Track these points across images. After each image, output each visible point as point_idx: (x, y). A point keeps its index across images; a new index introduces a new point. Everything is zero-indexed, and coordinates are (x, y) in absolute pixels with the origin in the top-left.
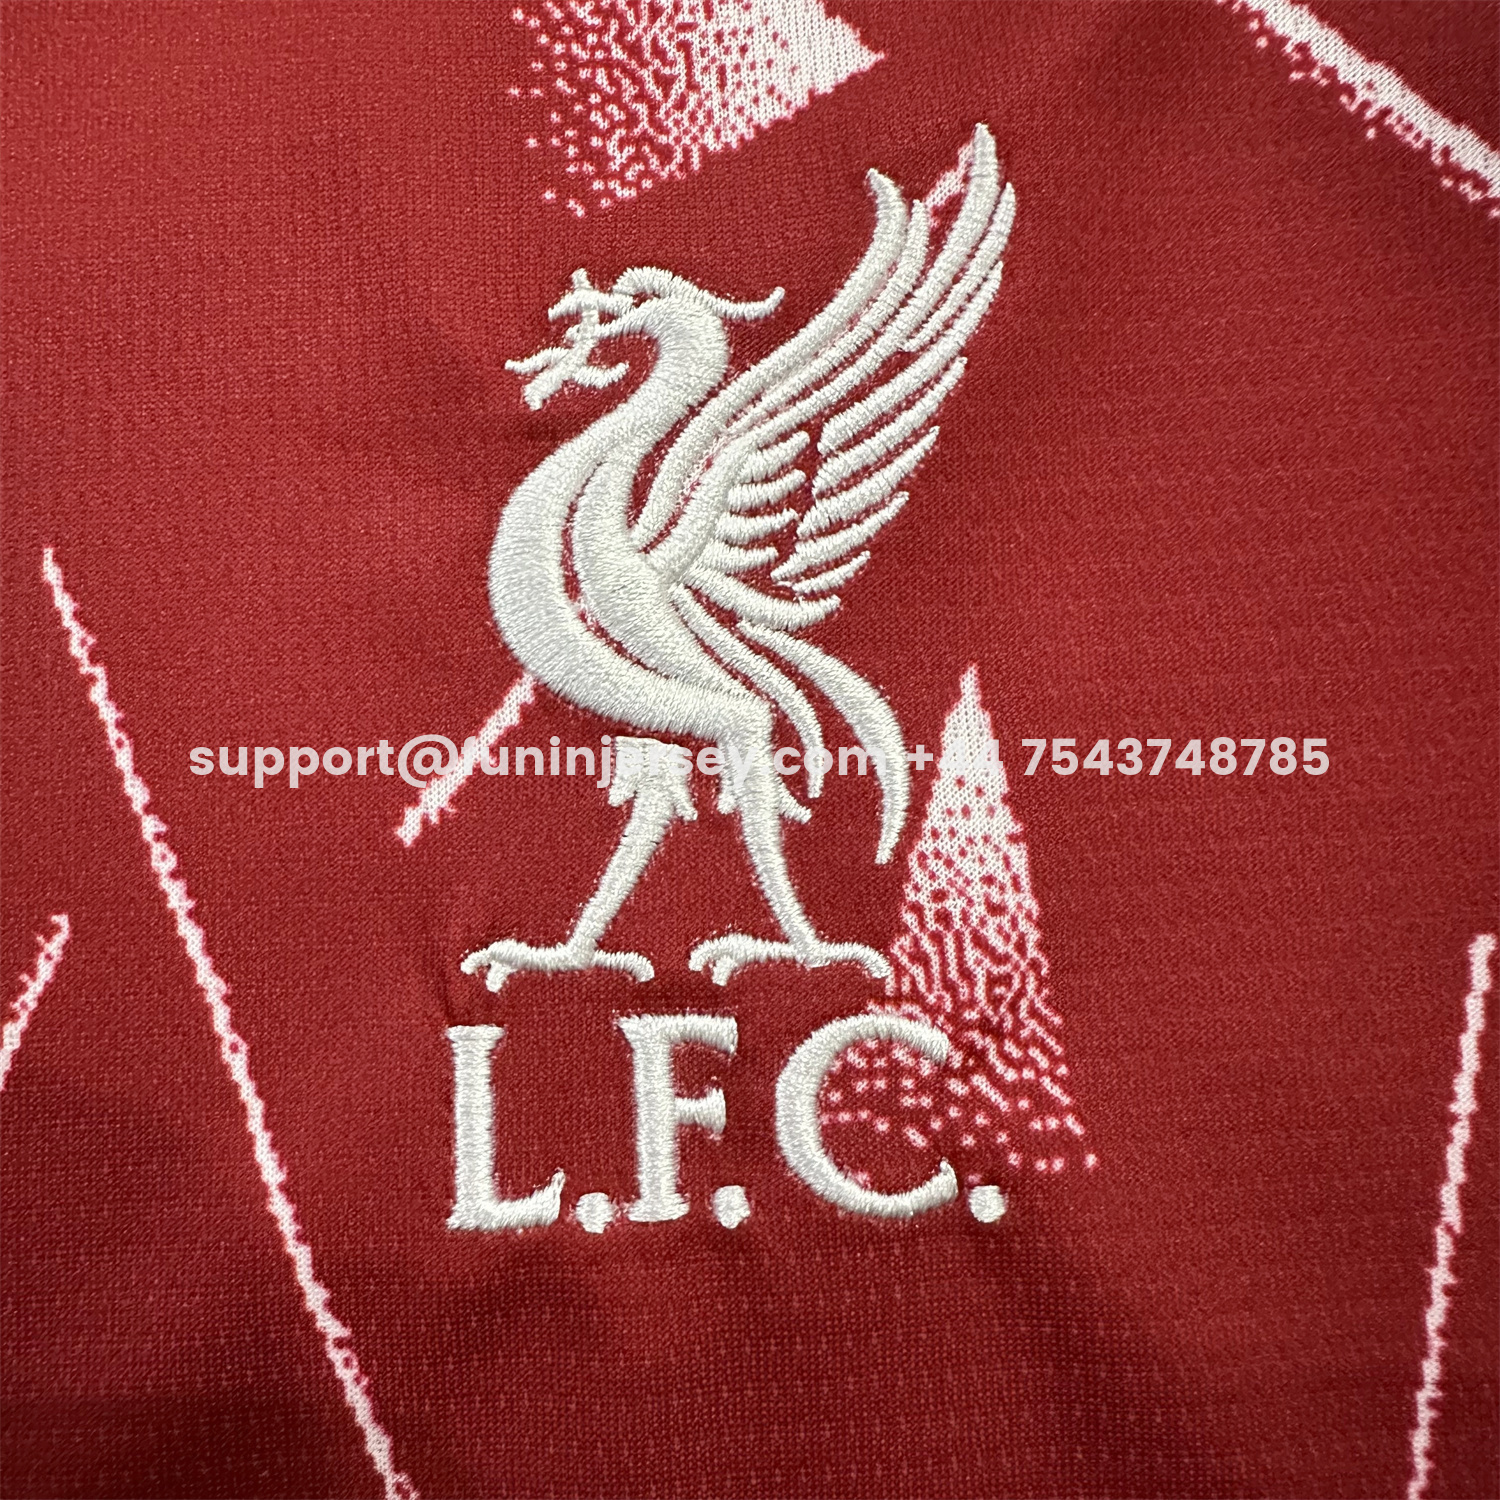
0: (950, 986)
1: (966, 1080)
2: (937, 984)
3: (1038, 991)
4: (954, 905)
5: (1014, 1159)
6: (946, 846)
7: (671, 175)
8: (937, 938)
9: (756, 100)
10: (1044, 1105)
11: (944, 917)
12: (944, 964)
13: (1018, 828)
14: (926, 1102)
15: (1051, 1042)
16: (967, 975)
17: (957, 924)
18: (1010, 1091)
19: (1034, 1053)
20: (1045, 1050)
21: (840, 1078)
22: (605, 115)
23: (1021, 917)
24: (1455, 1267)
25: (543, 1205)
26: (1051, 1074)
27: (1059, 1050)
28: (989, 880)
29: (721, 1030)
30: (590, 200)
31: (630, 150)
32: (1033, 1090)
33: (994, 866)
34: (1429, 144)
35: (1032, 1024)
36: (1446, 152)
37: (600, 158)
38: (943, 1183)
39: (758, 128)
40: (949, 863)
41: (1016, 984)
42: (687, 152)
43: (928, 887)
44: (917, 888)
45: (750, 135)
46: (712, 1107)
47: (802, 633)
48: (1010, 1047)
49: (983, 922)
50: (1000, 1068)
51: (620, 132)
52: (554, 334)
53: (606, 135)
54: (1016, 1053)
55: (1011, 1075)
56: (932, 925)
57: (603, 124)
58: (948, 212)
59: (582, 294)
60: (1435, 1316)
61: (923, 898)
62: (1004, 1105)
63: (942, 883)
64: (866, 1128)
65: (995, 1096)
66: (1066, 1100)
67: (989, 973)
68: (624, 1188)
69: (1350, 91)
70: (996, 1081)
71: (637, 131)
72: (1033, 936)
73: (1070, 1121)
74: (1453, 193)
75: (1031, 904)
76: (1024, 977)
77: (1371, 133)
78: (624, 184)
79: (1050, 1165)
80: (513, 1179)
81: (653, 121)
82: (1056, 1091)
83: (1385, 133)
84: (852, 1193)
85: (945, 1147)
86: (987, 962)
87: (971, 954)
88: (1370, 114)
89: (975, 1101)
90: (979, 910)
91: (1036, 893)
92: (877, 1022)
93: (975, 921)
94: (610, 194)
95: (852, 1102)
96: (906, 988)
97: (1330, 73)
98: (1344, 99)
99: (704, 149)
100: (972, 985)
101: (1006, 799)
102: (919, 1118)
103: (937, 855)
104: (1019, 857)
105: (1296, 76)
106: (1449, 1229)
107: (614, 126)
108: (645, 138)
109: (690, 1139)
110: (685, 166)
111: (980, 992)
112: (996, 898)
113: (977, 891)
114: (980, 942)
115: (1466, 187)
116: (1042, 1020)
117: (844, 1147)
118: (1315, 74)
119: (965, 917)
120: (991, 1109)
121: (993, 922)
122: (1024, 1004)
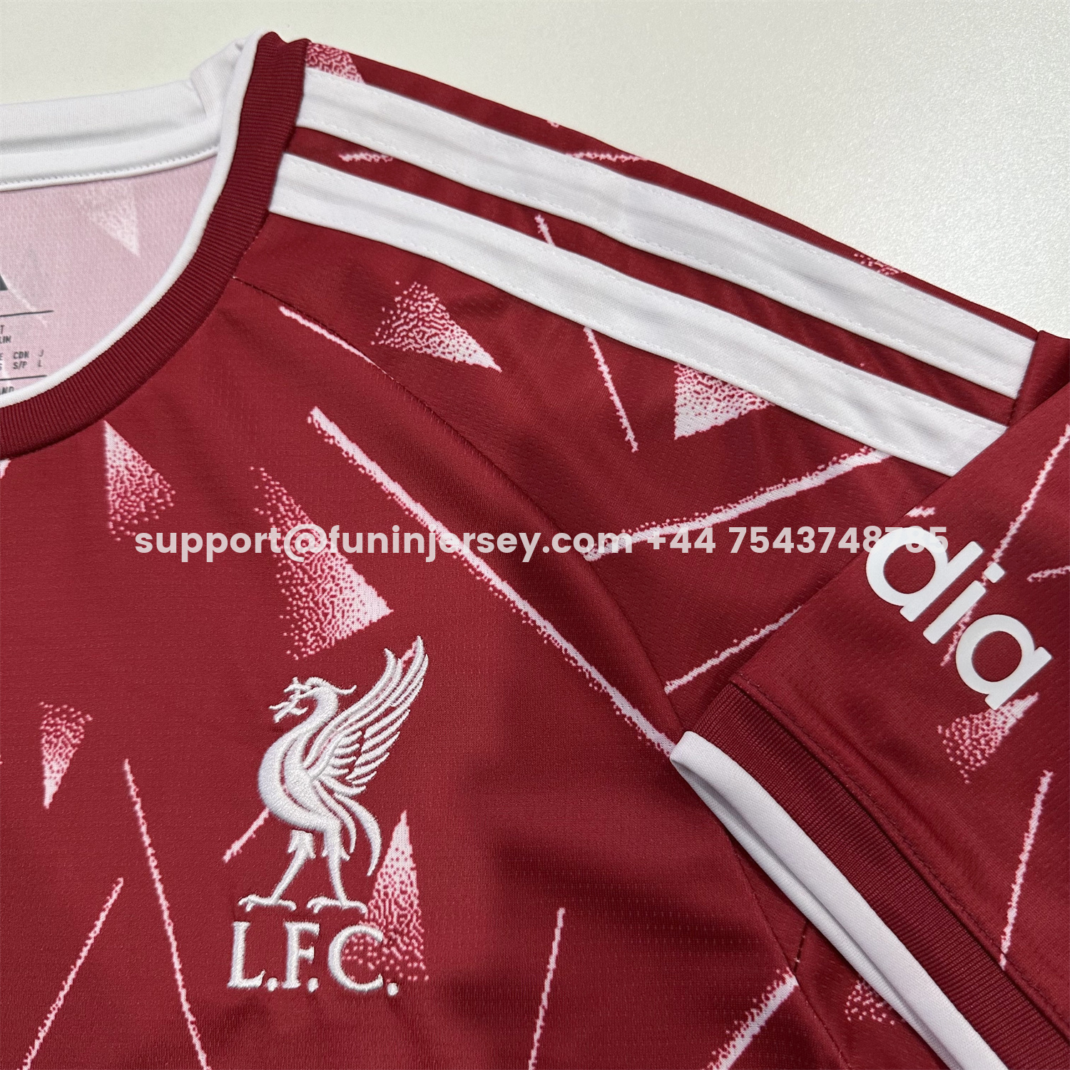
0: (386, 917)
1: (389, 948)
2: (382, 917)
3: (417, 921)
4: (390, 890)
5: (401, 975)
6: (390, 871)
7: (326, 647)
8: (384, 901)
9: (353, 623)
10: (414, 959)
11: (386, 894)
12: (385, 911)
13: (414, 866)
14: (375, 954)
15: (420, 938)
16: (391, 913)
17: (390, 896)
18: (403, 953)
19: (414, 941)
20: (417, 940)
21: (349, 945)
22: (308, 626)
23: (412, 895)
24: (544, 1020)
25: (257, 982)
26: (418, 948)
27: (422, 941)
28: (402, 883)
29: (314, 928)
30: (300, 654)
31: (314, 638)
32: (411, 953)
33: (405, 878)
34: (561, 647)
35: (414, 931)
36: (566, 650)
37: (305, 640)
38: (378, 982)
39: (353, 632)
40: (390, 876)
41: (409, 918)
42: (331, 639)
43: (383, 884)
44: (379, 884)
45: (350, 634)
46: (310, 953)
47: (353, 798)
48: (405, 939)
49: (398, 896)
50: (401, 945)
51: (311, 632)
52: (286, 697)
53: (307, 633)
54: (407, 941)
55: (404, 948)
56: (382, 897)
57: (306, 629)
58: (409, 663)
59: (295, 685)
60: (537, 1036)
61: (381, 888)
62: (400, 958)
63: (387, 883)
64: (356, 961)
65: (398, 955)
66: (421, 957)
67: (398, 913)
68: (282, 977)
69: (539, 628)
70: (399, 950)
71: (316, 632)
72: (416, 902)
73: (421, 964)
74: (568, 662)
75: (416, 891)
76: (412, 916)
77: (545, 642)
78: (311, 650)
79: (412, 978)
80: (249, 973)
81: (321, 629)
82: (418, 954)
83: (549, 642)
84: (349, 983)
85: (380, 970)
86: (398, 910)
87: (393, 907)
88: (545, 636)
89: (391, 955)
90: (397, 892)
91: (419, 887)
92: (361, 928)
93: (396, 896)
94: (306, 652)
95: (351, 953)
96: (372, 917)
97: (534, 622)
98: (538, 630)
99: (336, 638)
100: (392, 917)
101: (411, 856)
102: (372, 960)
103: (387, 873)
104: (414, 875)
105: (524, 622)
106: (543, 1007)
107: (310, 630)
108: (319, 634)
109: (303, 962)
110: (330, 644)
111: (395, 920)
112: (404, 889)
113: (398, 886)
114: (396, 903)
115: (571, 662)
116: (418, 931)
117: (348, 967)
118: (530, 622)
119: (393, 894)
120: (396, 959)
121: (402, 897)
122: (412, 925)
